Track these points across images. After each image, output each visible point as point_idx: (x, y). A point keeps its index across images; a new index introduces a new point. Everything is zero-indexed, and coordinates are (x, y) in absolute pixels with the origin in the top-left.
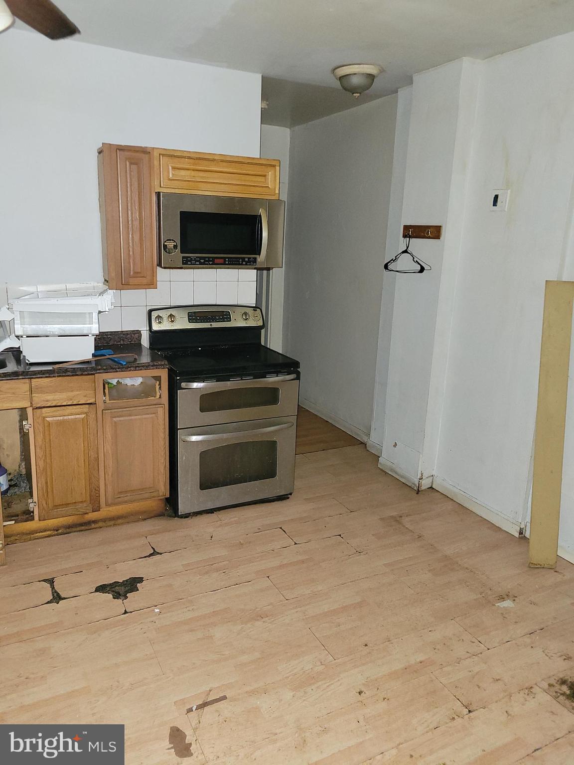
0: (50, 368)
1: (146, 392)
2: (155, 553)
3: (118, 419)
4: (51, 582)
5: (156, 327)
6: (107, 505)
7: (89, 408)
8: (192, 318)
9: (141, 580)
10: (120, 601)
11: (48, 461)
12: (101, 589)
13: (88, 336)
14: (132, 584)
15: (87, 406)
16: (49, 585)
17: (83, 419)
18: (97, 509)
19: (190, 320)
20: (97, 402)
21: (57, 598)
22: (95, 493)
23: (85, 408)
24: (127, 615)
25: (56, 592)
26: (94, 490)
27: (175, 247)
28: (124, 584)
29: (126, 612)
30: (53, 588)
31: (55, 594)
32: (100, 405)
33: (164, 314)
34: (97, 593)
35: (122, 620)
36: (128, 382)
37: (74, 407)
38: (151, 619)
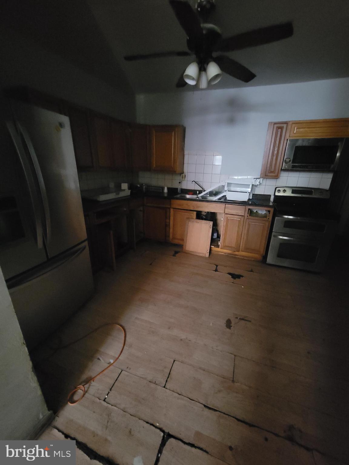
0: (232, 202)
1: (265, 216)
2: (252, 271)
3: (251, 223)
4: (217, 266)
5: (277, 194)
6: (242, 251)
8: (293, 192)
9: (242, 276)
10: (233, 279)
11: (226, 231)
12: (230, 274)
13: (247, 193)
14: (239, 276)
15: (241, 216)
17: (239, 220)
18: (238, 251)
19: (292, 193)
20: (245, 216)
22: (238, 246)
25: (217, 269)
27: (290, 161)
28: (237, 275)
29: (233, 283)
33: (282, 189)
34: (228, 274)
35: (231, 284)
36: (260, 212)
37: (237, 216)
38: (240, 288)
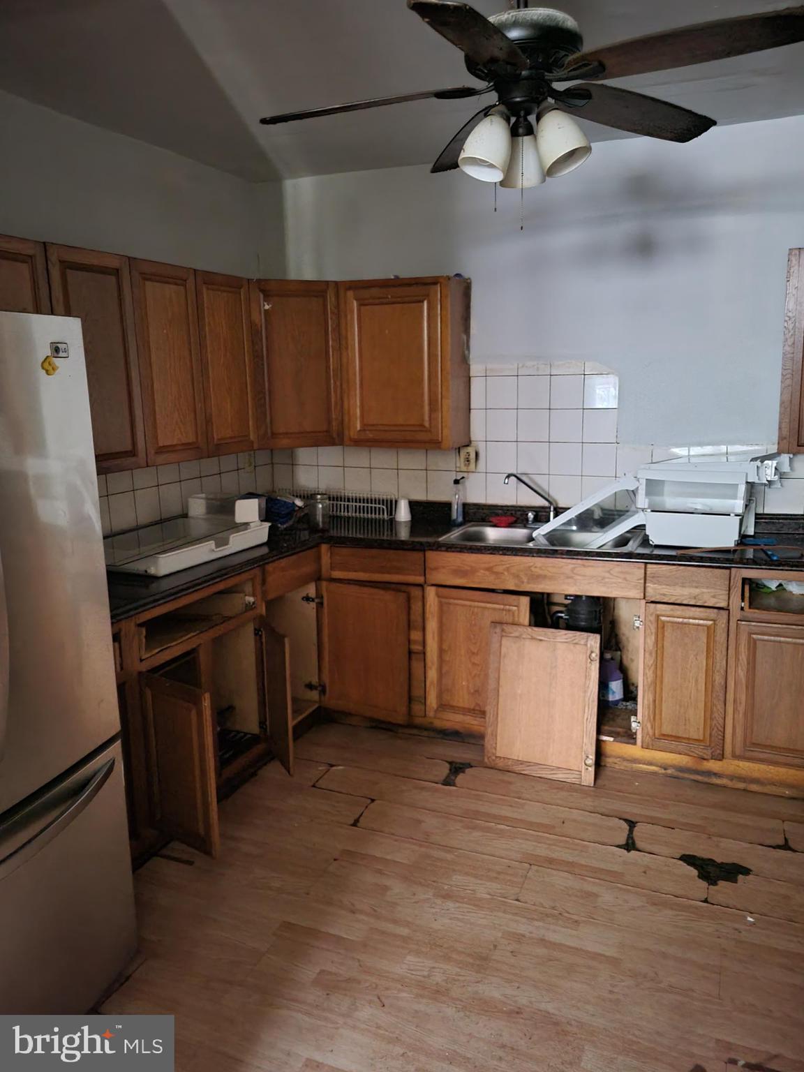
0: (673, 553)
2: (786, 846)
3: (759, 637)
4: (632, 824)
6: (735, 756)
7: (718, 615)
9: (746, 872)
10: (704, 884)
11: (659, 673)
12: (688, 859)
13: (729, 515)
14: (732, 872)
15: (716, 611)
16: (628, 828)
17: (708, 627)
18: (720, 757)
20: (731, 607)
21: (630, 845)
22: (716, 734)
23: (713, 613)
24: (705, 904)
25: (632, 838)
26: (716, 729)
28: (721, 866)
29: (706, 901)
30: (631, 831)
31: (630, 842)
32: (736, 614)
34: (681, 862)
35: (696, 908)
36: (794, 589)
37: (698, 609)
38: (737, 926)
